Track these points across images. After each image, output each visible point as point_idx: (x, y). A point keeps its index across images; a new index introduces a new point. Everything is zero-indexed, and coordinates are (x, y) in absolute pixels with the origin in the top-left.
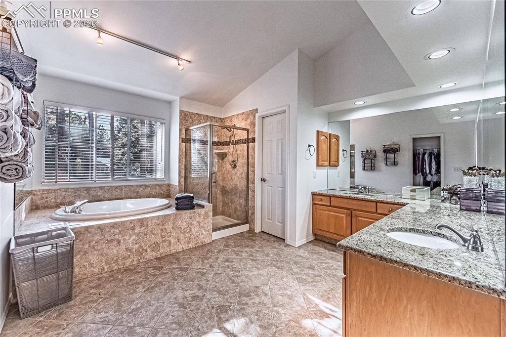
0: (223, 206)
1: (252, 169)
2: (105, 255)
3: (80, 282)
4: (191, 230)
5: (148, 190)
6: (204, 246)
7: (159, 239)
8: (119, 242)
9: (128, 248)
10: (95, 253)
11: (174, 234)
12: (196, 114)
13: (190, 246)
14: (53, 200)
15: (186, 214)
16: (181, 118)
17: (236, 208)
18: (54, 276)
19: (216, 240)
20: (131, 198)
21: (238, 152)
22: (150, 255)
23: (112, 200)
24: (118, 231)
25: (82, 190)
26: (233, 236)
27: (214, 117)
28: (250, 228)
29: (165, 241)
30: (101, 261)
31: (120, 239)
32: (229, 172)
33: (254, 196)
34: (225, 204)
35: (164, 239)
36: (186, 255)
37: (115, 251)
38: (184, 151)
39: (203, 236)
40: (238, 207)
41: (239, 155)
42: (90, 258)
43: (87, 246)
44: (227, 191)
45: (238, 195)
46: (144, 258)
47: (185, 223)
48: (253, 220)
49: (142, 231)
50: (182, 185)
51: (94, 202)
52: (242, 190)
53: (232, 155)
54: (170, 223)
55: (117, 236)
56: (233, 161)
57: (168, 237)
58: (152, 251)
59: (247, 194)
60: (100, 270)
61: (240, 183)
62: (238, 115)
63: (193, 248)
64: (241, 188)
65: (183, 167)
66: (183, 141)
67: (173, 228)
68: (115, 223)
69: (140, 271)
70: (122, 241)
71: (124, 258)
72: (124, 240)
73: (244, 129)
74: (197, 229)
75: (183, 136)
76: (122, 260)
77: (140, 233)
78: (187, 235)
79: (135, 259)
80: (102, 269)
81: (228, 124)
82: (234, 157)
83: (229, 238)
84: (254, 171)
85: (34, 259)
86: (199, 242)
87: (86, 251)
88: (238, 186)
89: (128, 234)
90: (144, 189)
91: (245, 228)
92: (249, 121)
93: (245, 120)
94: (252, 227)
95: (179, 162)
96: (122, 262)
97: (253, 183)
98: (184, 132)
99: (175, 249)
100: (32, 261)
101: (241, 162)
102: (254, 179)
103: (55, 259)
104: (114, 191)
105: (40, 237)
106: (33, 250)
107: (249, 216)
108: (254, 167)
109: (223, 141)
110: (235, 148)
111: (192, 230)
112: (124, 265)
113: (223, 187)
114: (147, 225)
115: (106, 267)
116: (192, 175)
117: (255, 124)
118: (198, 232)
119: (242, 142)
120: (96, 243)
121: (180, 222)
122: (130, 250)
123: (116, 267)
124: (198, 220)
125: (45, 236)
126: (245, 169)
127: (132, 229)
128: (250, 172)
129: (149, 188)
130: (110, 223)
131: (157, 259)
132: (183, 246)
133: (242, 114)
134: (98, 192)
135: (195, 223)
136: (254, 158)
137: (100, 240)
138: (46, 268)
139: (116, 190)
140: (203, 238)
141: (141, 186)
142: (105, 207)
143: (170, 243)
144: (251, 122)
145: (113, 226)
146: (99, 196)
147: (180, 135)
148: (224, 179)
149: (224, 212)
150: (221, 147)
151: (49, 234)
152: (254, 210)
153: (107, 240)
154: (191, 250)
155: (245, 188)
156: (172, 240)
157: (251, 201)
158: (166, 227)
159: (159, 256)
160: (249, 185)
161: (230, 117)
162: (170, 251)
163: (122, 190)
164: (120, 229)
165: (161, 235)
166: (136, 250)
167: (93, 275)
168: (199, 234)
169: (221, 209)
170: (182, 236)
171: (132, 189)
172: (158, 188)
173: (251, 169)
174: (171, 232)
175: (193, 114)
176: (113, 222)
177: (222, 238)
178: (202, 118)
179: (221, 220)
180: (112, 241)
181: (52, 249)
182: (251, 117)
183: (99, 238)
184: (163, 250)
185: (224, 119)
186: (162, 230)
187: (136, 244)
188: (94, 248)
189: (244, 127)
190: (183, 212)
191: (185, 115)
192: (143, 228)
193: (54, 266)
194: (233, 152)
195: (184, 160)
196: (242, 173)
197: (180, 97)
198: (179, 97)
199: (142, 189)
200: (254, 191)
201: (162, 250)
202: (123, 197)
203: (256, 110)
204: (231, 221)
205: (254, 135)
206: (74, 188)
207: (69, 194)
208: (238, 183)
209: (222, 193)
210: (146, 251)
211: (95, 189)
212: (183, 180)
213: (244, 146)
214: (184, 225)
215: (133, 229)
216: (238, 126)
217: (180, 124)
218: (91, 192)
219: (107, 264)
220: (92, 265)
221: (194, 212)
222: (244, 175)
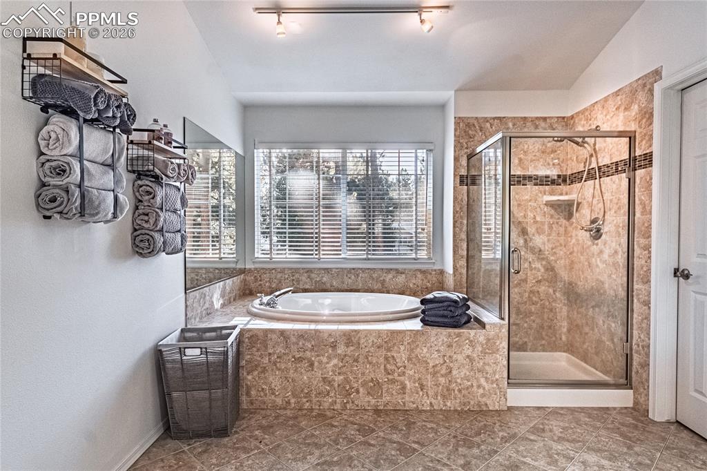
0: (569, 331)
1: (642, 241)
2: (290, 380)
3: (255, 413)
4: (450, 372)
5: (401, 279)
6: (483, 412)
7: (381, 376)
8: (312, 365)
9: (325, 378)
10: (277, 373)
11: (411, 373)
12: (494, 118)
13: (449, 404)
14: (267, 284)
15: (441, 335)
16: (458, 133)
17: (599, 342)
18: (205, 394)
19: (517, 408)
20: (372, 292)
21: (607, 196)
22: (364, 399)
23: (343, 291)
24: (310, 346)
25: (302, 271)
26: (572, 410)
27: (545, 119)
28: (636, 403)
29: (393, 381)
30: (285, 388)
31: (313, 359)
32: (583, 250)
33: (647, 318)
34: (574, 328)
35: (390, 377)
36: (431, 422)
37: (305, 377)
38: (465, 202)
39: (481, 391)
40: (604, 338)
41: (608, 205)
42: (271, 379)
43: (266, 360)
44: (578, 295)
45: (606, 310)
46: (353, 402)
47: (436, 355)
48: (645, 383)
49: (348, 353)
50: (461, 274)
51: (317, 292)
52: (616, 296)
53: (591, 205)
54: (402, 348)
55: (308, 354)
56: (593, 222)
57: (399, 375)
58: (369, 393)
59: (629, 309)
60: (285, 403)
61: (610, 276)
62: (606, 99)
63: (456, 411)
64: (612, 293)
65: (464, 236)
66: (462, 182)
67: (409, 359)
68: (306, 331)
69: (336, 424)
70: (316, 364)
71: (319, 394)
72: (320, 362)
73: (621, 134)
74: (464, 372)
75: (463, 172)
76: (316, 397)
77: (345, 355)
78: (442, 380)
79: (338, 400)
80: (286, 402)
81: (581, 129)
82: (596, 209)
83: (556, 412)
84: (648, 248)
85: (182, 364)
86: (472, 402)
87: (265, 367)
88: (607, 286)
89: (326, 355)
90: (394, 277)
91: (620, 398)
92: (635, 108)
93: (626, 109)
94: (642, 400)
95: (454, 227)
96: (317, 399)
97: (647, 281)
98: (464, 162)
99: (413, 403)
100: (179, 366)
101: (614, 223)
102: (650, 270)
103: (205, 368)
104: (345, 277)
105: (208, 335)
106: (180, 351)
107: (634, 370)
108: (648, 236)
109: (569, 172)
110: (597, 186)
111: (454, 372)
112: (319, 406)
113: (570, 284)
114: (359, 344)
115: (293, 401)
116: (484, 255)
117: (652, 115)
118: (468, 381)
119: (616, 168)
120: (278, 357)
121: (425, 350)
122: (330, 382)
123: (308, 404)
124: (469, 352)
125: (213, 334)
126: (624, 240)
127: (331, 347)
128: (637, 251)
129: (404, 276)
130: (297, 331)
131: (377, 412)
132: (433, 401)
133: (617, 94)
134: (322, 277)
135: (460, 357)
136: (647, 211)
137: (284, 354)
138: (195, 380)
139: (349, 276)
140: (483, 395)
141: (389, 270)
142: (328, 301)
143: (404, 387)
144: (640, 111)
145: (302, 335)
146: (324, 284)
147: (455, 170)
148: (571, 266)
149: (572, 346)
150: (563, 188)
151: (219, 333)
152: (648, 355)
153: (294, 357)
154: (447, 414)
155: (623, 294)
156: (407, 382)
157: (640, 328)
158: (395, 355)
159: (382, 408)
160: (636, 287)
161: (586, 109)
162: (404, 403)
163: (358, 275)
164: (313, 343)
165: (386, 369)
166: (339, 385)
167: (275, 407)
168: (472, 386)
169: (564, 338)
170: (429, 381)
171: (375, 276)
172: (419, 276)
173: (639, 240)
174: (405, 367)
175: (486, 120)
176: (302, 330)
177: (539, 408)
178: (510, 125)
179: (564, 364)
180: (300, 360)
181: (201, 354)
182: (642, 96)
183: (283, 351)
184: (389, 398)
185: (572, 117)
186: (386, 359)
187: (339, 374)
188: (276, 365)
189: (621, 129)
190: (433, 331)
191: (468, 125)
192: (352, 348)
193: (205, 379)
194: (593, 197)
195: (465, 222)
196: (616, 252)
197: (456, 91)
198: (453, 92)
199: (390, 276)
200: (647, 303)
201: (386, 398)
202: (360, 288)
203: (657, 74)
204: (586, 371)
205: (651, 146)
206: (291, 269)
207: (287, 276)
208: (604, 278)
209: (568, 300)
210: (358, 392)
211: (318, 272)
212: (463, 262)
213: (620, 180)
214: (434, 359)
215: (334, 346)
216: (605, 127)
217: (455, 146)
218: (313, 275)
219: (294, 395)
220: (273, 392)
221: (459, 335)
222: (621, 259)
